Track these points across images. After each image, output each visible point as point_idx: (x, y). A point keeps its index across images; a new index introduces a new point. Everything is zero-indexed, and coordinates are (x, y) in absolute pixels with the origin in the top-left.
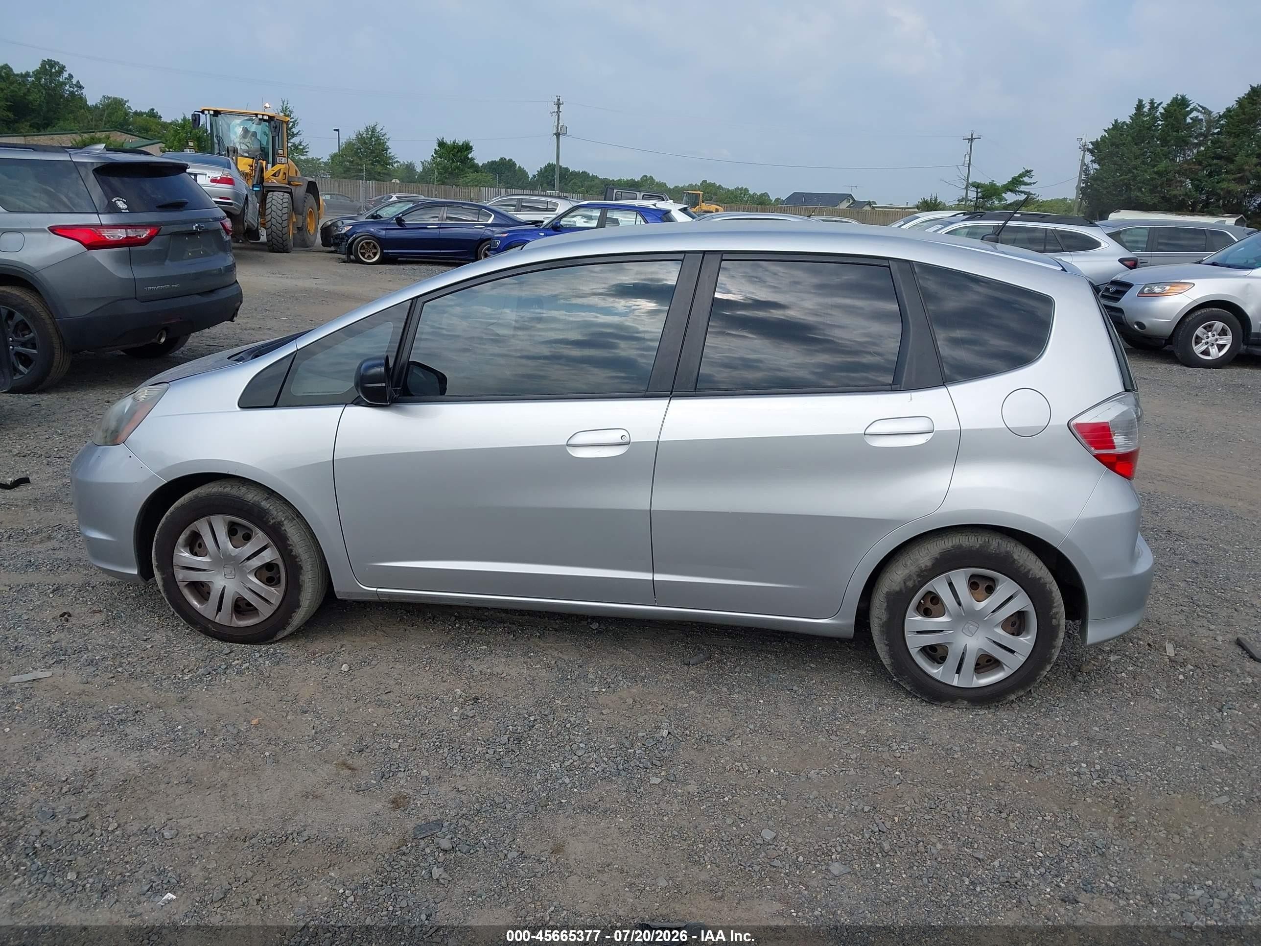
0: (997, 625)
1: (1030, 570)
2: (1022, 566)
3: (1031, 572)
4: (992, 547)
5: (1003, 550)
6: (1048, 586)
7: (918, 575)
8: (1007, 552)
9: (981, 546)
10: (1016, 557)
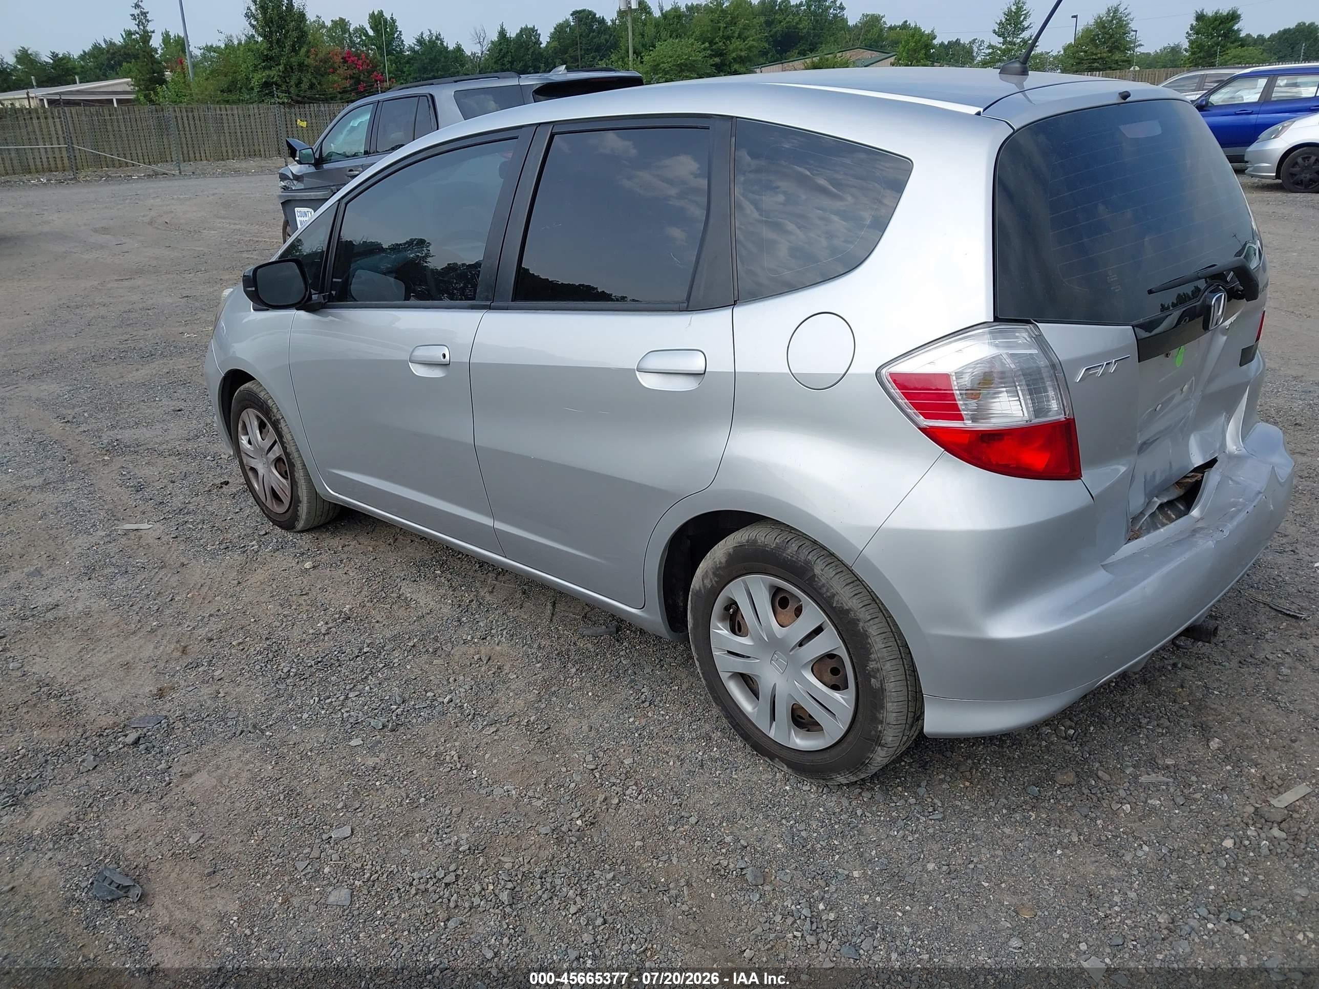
0: (805, 666)
1: (833, 595)
2: (823, 585)
3: (836, 598)
4: (789, 551)
5: (802, 557)
6: (861, 624)
7: (714, 573)
8: (807, 562)
9: (778, 547)
10: (817, 570)
